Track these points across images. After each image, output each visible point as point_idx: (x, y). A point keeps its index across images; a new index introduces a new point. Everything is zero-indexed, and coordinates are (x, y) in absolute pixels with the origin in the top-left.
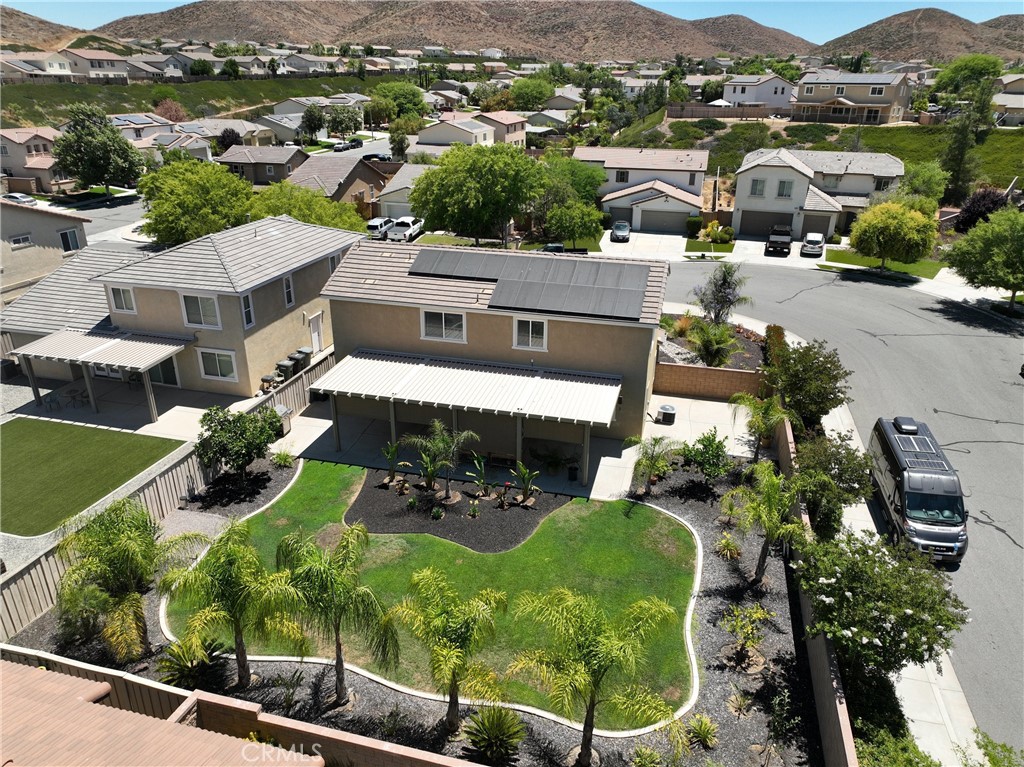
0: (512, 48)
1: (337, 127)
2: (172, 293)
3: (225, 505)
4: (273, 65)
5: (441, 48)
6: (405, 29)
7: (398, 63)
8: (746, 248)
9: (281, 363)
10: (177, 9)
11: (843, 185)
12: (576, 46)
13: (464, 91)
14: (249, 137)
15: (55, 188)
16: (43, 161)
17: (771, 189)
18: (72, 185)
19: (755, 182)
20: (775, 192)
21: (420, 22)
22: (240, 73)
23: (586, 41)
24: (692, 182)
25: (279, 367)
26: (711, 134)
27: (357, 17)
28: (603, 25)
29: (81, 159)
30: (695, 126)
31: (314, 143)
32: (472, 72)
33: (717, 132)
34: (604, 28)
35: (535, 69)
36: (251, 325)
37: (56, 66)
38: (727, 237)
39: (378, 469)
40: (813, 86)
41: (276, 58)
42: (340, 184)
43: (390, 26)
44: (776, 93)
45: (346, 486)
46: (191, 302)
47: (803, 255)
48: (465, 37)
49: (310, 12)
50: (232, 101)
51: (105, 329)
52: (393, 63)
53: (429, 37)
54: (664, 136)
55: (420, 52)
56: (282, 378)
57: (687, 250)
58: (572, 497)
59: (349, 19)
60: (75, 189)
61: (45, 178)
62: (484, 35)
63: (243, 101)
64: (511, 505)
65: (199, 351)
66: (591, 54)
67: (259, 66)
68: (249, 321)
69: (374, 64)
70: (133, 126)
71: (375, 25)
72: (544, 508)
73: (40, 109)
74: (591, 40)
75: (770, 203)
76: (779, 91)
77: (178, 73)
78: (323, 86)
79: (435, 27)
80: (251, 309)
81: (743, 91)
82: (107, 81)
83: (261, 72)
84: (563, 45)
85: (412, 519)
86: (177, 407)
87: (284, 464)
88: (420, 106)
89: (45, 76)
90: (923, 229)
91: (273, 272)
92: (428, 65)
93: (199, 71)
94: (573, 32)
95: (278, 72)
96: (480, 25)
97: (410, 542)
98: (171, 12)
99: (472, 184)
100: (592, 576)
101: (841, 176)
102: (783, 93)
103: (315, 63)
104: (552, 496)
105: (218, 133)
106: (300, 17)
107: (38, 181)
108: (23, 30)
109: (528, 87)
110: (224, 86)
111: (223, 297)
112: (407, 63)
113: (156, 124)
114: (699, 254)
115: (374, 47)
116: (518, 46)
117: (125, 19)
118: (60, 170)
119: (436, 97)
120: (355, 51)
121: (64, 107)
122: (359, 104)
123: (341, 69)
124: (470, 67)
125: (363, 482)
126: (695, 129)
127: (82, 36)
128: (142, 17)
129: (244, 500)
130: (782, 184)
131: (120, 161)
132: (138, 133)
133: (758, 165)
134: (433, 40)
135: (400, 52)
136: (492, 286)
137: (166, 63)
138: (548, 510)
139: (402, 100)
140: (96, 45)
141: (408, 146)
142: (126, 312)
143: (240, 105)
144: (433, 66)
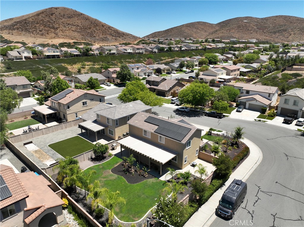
0: (260, 39)
1: (188, 67)
2: (105, 117)
3: (95, 161)
4: (181, 48)
5: (236, 39)
6: (227, 34)
7: (218, 45)
8: (278, 120)
10: (167, 30)
12: (286, 37)
13: (234, 55)
14: (164, 69)
15: (116, 81)
16: (114, 76)
17: (291, 102)
18: (120, 81)
19: (286, 100)
20: (293, 103)
21: (232, 32)
22: (172, 50)
23: (291, 35)
24: (269, 96)
25: (123, 135)
26: (296, 78)
27: (214, 30)
28: (298, 30)
29: (121, 76)
30: (291, 75)
31: (181, 71)
32: (242, 47)
33: (298, 77)
34: (298, 31)
35: (263, 47)
36: (117, 126)
37: (130, 50)
38: (273, 115)
41: (182, 45)
42: (170, 88)
43: (223, 33)
45: (117, 163)
46: (108, 119)
47: (296, 125)
48: (245, 35)
49: (201, 29)
50: (167, 58)
51: (95, 122)
52: (216, 46)
53: (233, 36)
54: (278, 77)
55: (229, 41)
57: (257, 117)
58: (156, 177)
59: (212, 30)
60: (120, 82)
61: (115, 79)
62: (252, 35)
63: (170, 57)
64: (142, 175)
65: (109, 129)
66: (291, 39)
67: (177, 48)
68: (117, 125)
69: (211, 46)
70: (137, 67)
71: (218, 32)
72: (148, 178)
73: (123, 61)
75: (290, 106)
77: (156, 51)
78: (193, 53)
79: (236, 33)
80: (118, 122)
82: (139, 53)
83: (177, 49)
84: (281, 37)
85: (123, 173)
86: (102, 139)
87: (110, 156)
88: (216, 60)
89: (127, 52)
91: (125, 115)
92: (228, 45)
93: (161, 50)
94: (286, 32)
95: (182, 49)
96: (252, 32)
97: (118, 177)
98: (166, 30)
99: (191, 94)
100: (143, 194)
103: (193, 46)
104: (152, 176)
105: (157, 68)
106: (198, 31)
107: (113, 80)
108: (129, 39)
109: (249, 56)
110: (166, 54)
111: (112, 120)
112: (222, 45)
113: (142, 66)
114: (259, 119)
115: (215, 39)
116: (263, 38)
117: (155, 32)
118: (117, 78)
119: (223, 57)
120: (209, 41)
121: (128, 60)
122: (197, 60)
123: (200, 48)
124: (241, 45)
126: (290, 76)
127: (141, 40)
128: (159, 32)
129: (98, 161)
130: (295, 101)
131: (129, 77)
132: (138, 68)
133: (287, 95)
134: (235, 37)
135: (223, 41)
136: (157, 127)
137: (154, 48)
138: (148, 179)
139: (211, 58)
140: (143, 42)
141: (200, 75)
142: (98, 119)
143: (169, 59)
144: (229, 46)
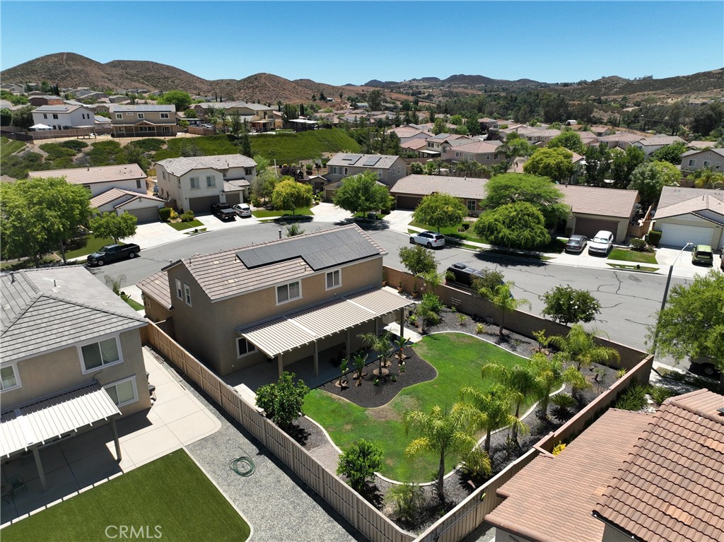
2: (71, 349)
8: (208, 221)
11: (229, 175)
17: (203, 183)
20: (206, 184)
24: (139, 186)
33: (83, 149)
38: (192, 216)
39: (322, 385)
40: (121, 113)
44: (84, 118)
47: (243, 217)
54: (40, 157)
57: (178, 230)
58: (411, 347)
75: (204, 191)
76: (86, 116)
85: (387, 388)
90: (308, 191)
97: (408, 394)
101: (227, 169)
102: (88, 118)
114: (193, 230)
125: (329, 393)
126: (64, 148)
130: (208, 178)
138: (414, 354)
142: (5, 391)
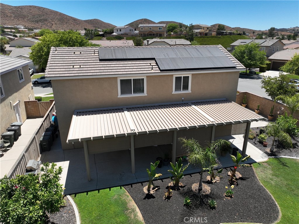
9: (4, 134)
12: (49, 26)
23: (52, 25)
25: (4, 137)
32: (15, 31)
34: (58, 21)
39: (131, 184)
40: (143, 27)
44: (130, 31)
56: (9, 144)
62: (14, 21)
74: (54, 24)
81: (120, 30)
84: (45, 26)
94: (47, 22)
102: (132, 31)
116: (29, 25)
125: (130, 197)
